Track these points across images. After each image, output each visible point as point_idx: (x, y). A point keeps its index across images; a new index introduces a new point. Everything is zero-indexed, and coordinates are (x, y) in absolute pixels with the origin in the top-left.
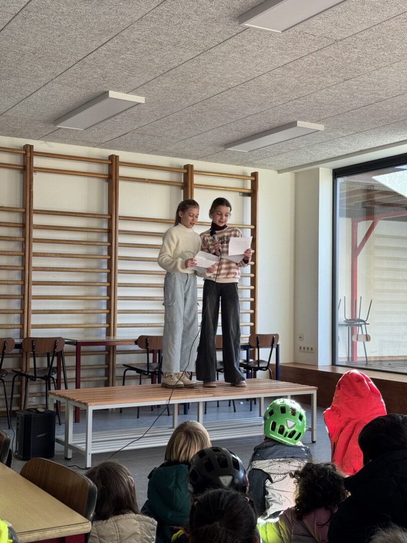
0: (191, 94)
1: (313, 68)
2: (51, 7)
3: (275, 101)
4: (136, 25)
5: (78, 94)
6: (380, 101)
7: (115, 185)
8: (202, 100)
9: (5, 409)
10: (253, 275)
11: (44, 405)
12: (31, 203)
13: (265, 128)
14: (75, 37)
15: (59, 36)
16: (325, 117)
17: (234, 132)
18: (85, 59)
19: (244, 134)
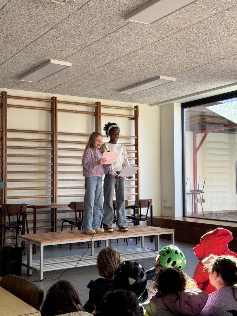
0: (98, 61)
1: (169, 45)
2: (15, 11)
3: (147, 65)
4: (65, 21)
5: (33, 61)
6: (208, 63)
7: (55, 114)
8: (105, 64)
10: (136, 165)
11: (15, 243)
12: (6, 125)
13: (142, 80)
14: (30, 28)
15: (21, 28)
16: (176, 73)
17: (124, 83)
18: (36, 41)
19: (130, 84)
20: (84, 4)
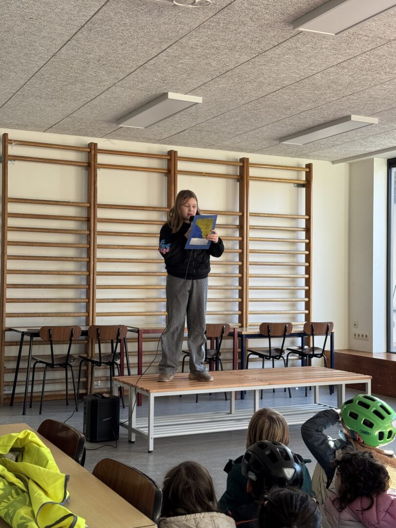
0: (246, 93)
1: (367, 66)
2: (114, 19)
3: (329, 98)
4: (194, 33)
5: (140, 96)
7: (173, 179)
8: (257, 98)
9: (73, 392)
10: (307, 264)
11: (108, 388)
12: (95, 197)
13: (319, 122)
14: (136, 45)
15: (122, 45)
16: (379, 110)
17: (288, 127)
18: (146, 64)
19: (298, 129)
20: (225, 5)
